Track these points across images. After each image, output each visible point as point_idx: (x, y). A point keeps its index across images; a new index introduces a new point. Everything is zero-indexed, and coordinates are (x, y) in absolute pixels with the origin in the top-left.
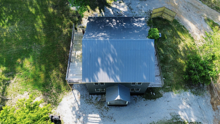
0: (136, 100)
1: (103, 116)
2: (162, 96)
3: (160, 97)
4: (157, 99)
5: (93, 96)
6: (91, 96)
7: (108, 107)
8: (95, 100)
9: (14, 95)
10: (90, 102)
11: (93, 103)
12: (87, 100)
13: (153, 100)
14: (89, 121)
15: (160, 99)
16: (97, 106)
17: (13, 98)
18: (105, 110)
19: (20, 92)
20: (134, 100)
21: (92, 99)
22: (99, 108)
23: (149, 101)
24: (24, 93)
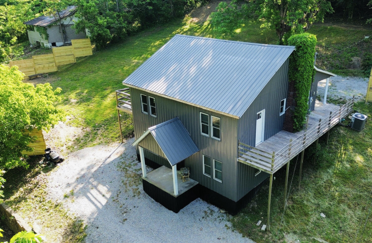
0: (207, 214)
1: (115, 198)
7: (143, 192)
10: (124, 168)
11: (127, 170)
12: (124, 163)
14: (89, 195)
16: (126, 179)
18: (131, 192)
20: (205, 212)
22: (125, 184)
23: (236, 237)
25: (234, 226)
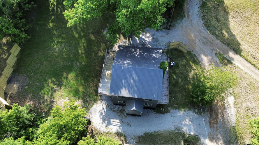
0: (148, 113)
1: (122, 121)
2: (170, 112)
3: (168, 112)
4: (165, 114)
5: (116, 106)
6: (114, 106)
7: (127, 115)
8: (118, 109)
9: (59, 99)
10: (113, 110)
11: (115, 111)
12: (111, 108)
13: (162, 114)
14: (112, 124)
15: (168, 114)
16: (118, 114)
17: (57, 101)
18: (124, 117)
19: (62, 97)
20: (148, 112)
21: (115, 108)
22: (120, 116)
23: (159, 115)
24: (65, 98)
25: (156, 112)
